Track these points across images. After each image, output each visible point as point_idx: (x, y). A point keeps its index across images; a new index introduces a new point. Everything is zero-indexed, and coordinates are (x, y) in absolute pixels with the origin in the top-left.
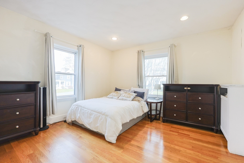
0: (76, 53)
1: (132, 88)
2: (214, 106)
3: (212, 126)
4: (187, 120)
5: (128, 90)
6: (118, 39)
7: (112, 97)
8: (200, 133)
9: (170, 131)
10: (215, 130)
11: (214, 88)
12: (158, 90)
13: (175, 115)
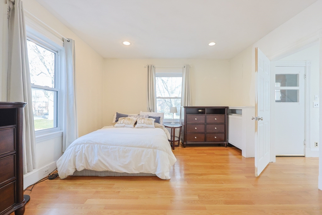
0: (57, 52)
1: (141, 112)
2: (225, 124)
3: (223, 142)
4: (205, 141)
5: (137, 115)
6: (131, 44)
7: (124, 126)
8: (219, 150)
9: (198, 153)
10: (226, 145)
11: (225, 109)
12: (173, 113)
13: (196, 138)
